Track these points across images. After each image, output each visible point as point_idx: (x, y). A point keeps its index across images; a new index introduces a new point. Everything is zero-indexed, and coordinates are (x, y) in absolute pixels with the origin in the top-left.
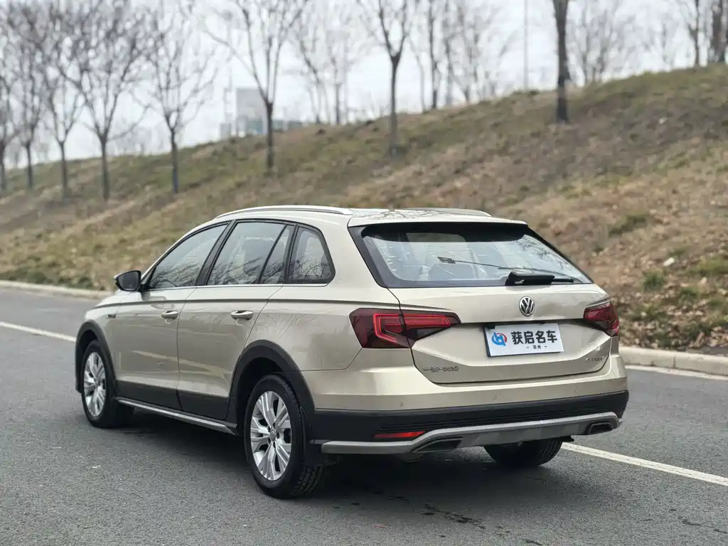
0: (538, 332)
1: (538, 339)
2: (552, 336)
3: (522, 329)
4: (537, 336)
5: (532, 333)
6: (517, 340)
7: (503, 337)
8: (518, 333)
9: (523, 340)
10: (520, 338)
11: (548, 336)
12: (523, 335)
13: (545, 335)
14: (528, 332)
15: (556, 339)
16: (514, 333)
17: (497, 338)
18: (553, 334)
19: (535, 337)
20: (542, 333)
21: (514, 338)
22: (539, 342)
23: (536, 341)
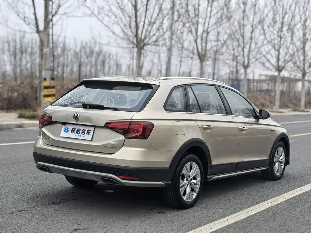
0: (83, 129)
1: (82, 132)
2: (89, 132)
3: (77, 127)
4: (82, 131)
5: (80, 129)
6: (73, 131)
7: (68, 130)
8: (75, 129)
9: (75, 132)
10: (74, 130)
11: (87, 132)
12: (76, 130)
13: (86, 132)
14: (79, 129)
15: (90, 134)
16: (73, 128)
17: (66, 129)
18: (90, 132)
19: (81, 131)
20: (85, 130)
21: (72, 130)
22: (82, 134)
23: (81, 133)
